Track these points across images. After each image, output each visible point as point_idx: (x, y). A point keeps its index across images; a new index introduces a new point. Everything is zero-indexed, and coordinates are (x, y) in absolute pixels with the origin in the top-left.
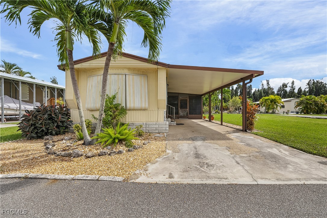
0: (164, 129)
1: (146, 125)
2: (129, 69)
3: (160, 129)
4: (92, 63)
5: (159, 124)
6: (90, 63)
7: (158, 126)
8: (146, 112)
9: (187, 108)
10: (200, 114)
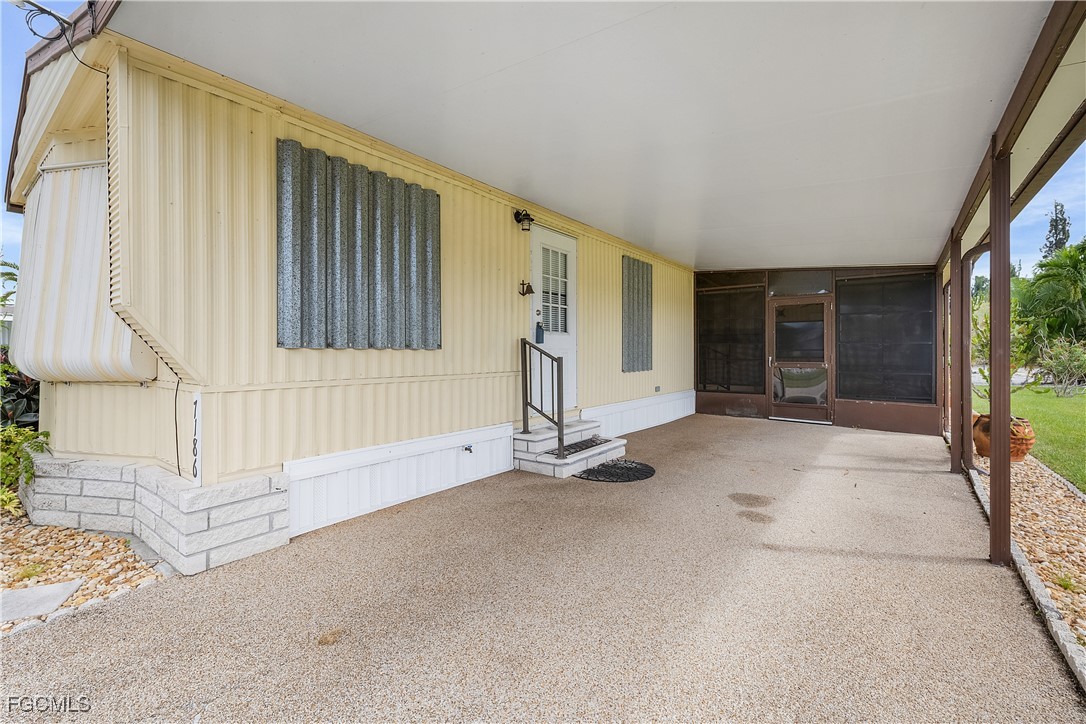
0: (174, 538)
1: (135, 483)
3: (164, 531)
8: (152, 393)
9: (822, 359)
10: (929, 401)
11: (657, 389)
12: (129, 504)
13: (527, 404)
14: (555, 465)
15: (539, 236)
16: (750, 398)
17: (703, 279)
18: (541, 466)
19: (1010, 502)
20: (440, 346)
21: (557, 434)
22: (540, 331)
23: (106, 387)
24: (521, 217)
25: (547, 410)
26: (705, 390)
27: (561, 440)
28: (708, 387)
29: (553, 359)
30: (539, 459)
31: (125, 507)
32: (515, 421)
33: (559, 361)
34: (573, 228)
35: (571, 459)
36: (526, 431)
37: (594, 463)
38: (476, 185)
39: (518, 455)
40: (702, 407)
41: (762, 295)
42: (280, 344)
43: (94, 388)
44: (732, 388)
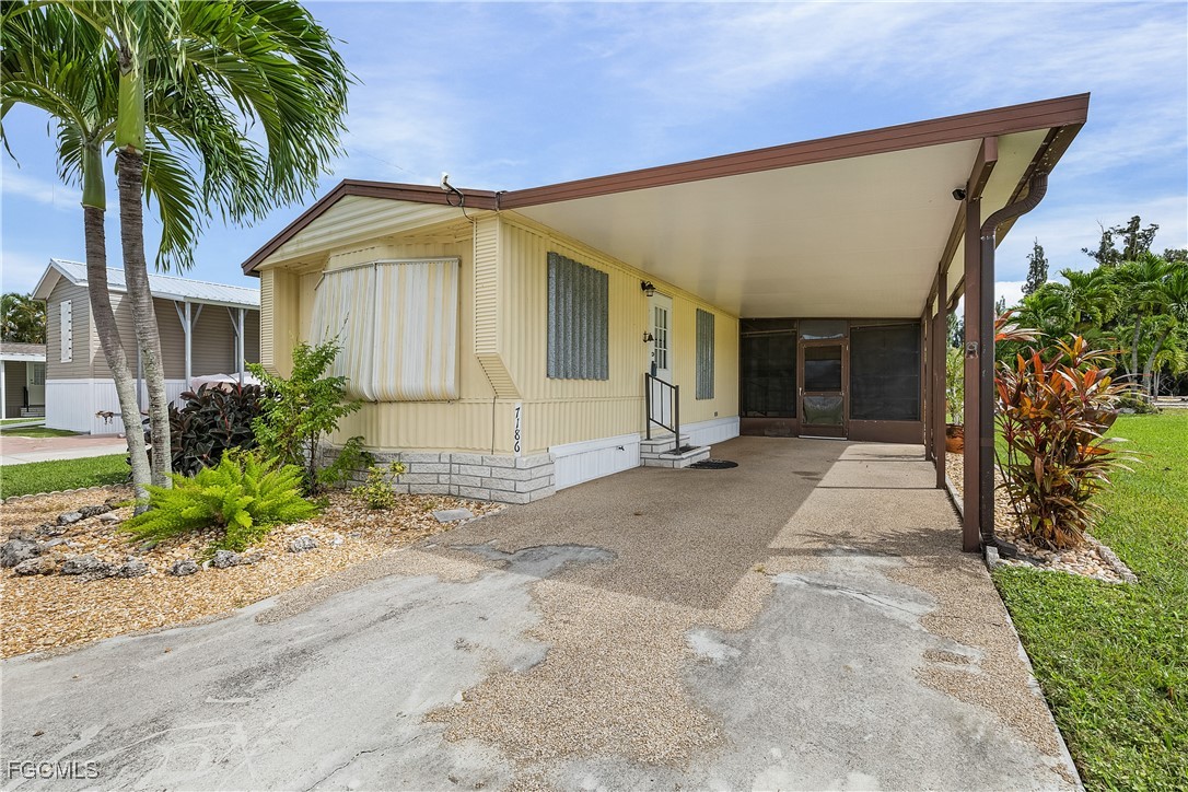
0: (509, 485)
1: (451, 463)
2: (390, 241)
3: (495, 484)
4: (302, 241)
5: (493, 463)
6: (298, 243)
7: (486, 472)
8: (458, 407)
9: (840, 389)
10: (916, 419)
11: (716, 414)
12: (447, 477)
13: (649, 419)
14: (674, 460)
15: (657, 300)
16: (784, 421)
17: (746, 324)
18: (662, 462)
19: (945, 460)
20: (608, 378)
21: (675, 439)
22: (654, 366)
23: (429, 405)
24: (645, 287)
25: (667, 423)
26: (746, 416)
27: (677, 442)
28: (750, 414)
29: (672, 387)
30: (661, 456)
31: (443, 479)
32: (641, 432)
33: (677, 388)
34: (671, 290)
35: (684, 455)
36: (648, 438)
37: (695, 461)
38: (625, 266)
39: (644, 455)
40: (745, 430)
41: (795, 337)
42: (548, 376)
43: (420, 405)
44: (769, 414)
